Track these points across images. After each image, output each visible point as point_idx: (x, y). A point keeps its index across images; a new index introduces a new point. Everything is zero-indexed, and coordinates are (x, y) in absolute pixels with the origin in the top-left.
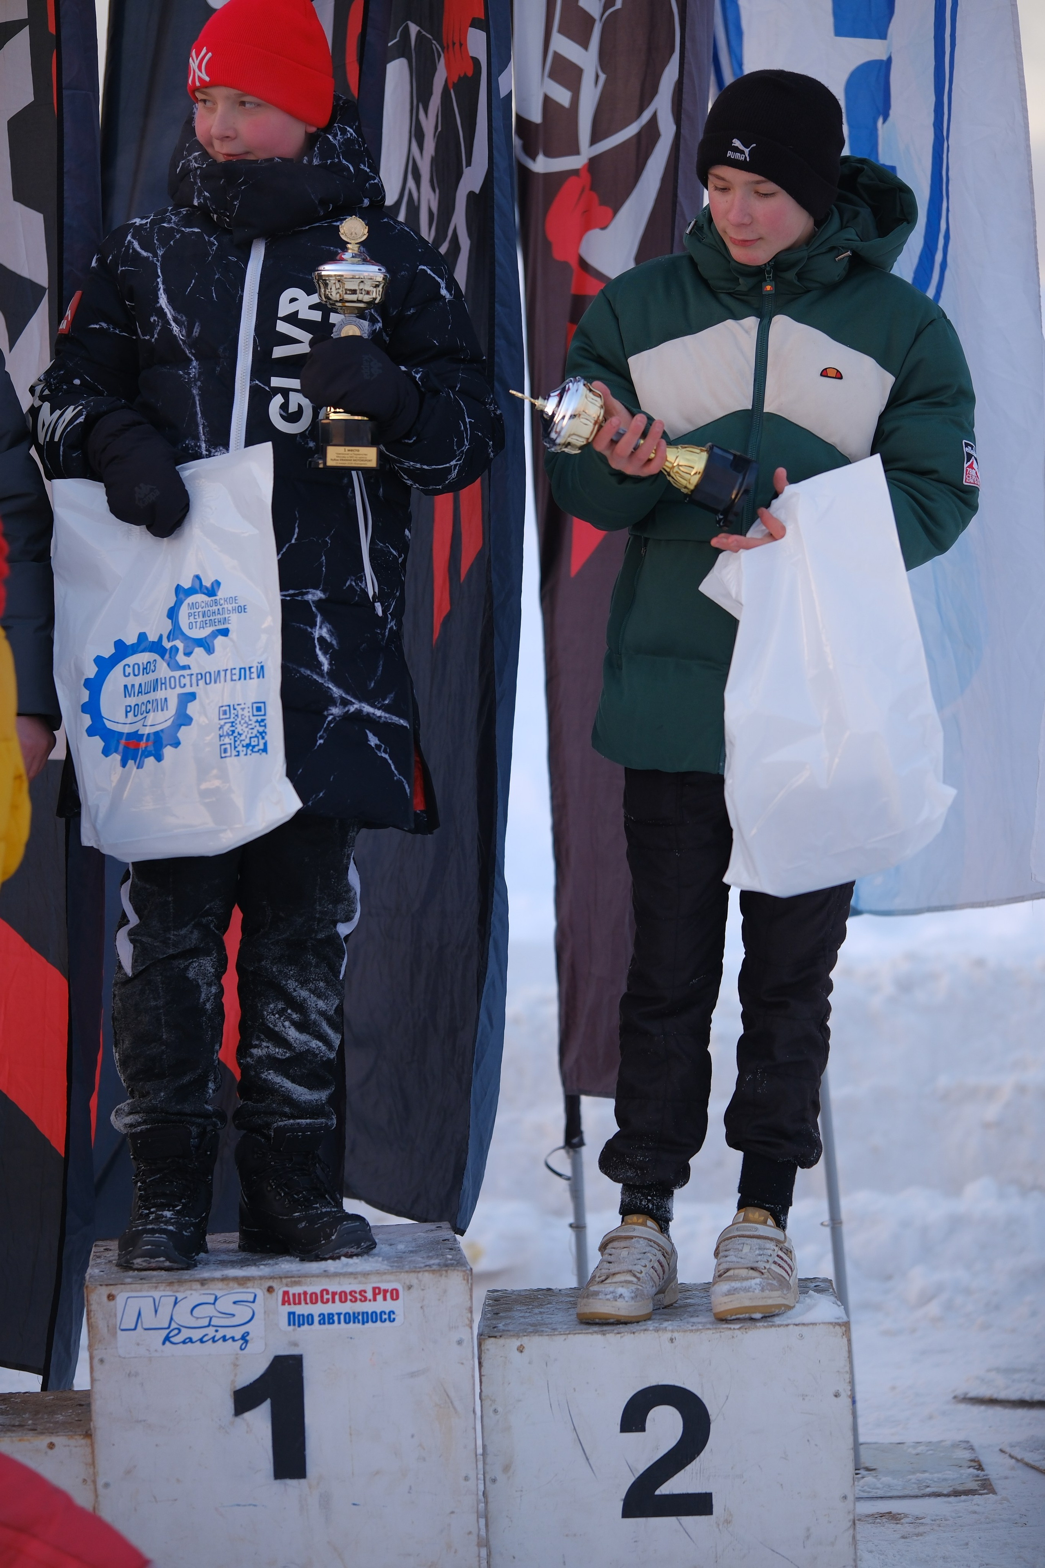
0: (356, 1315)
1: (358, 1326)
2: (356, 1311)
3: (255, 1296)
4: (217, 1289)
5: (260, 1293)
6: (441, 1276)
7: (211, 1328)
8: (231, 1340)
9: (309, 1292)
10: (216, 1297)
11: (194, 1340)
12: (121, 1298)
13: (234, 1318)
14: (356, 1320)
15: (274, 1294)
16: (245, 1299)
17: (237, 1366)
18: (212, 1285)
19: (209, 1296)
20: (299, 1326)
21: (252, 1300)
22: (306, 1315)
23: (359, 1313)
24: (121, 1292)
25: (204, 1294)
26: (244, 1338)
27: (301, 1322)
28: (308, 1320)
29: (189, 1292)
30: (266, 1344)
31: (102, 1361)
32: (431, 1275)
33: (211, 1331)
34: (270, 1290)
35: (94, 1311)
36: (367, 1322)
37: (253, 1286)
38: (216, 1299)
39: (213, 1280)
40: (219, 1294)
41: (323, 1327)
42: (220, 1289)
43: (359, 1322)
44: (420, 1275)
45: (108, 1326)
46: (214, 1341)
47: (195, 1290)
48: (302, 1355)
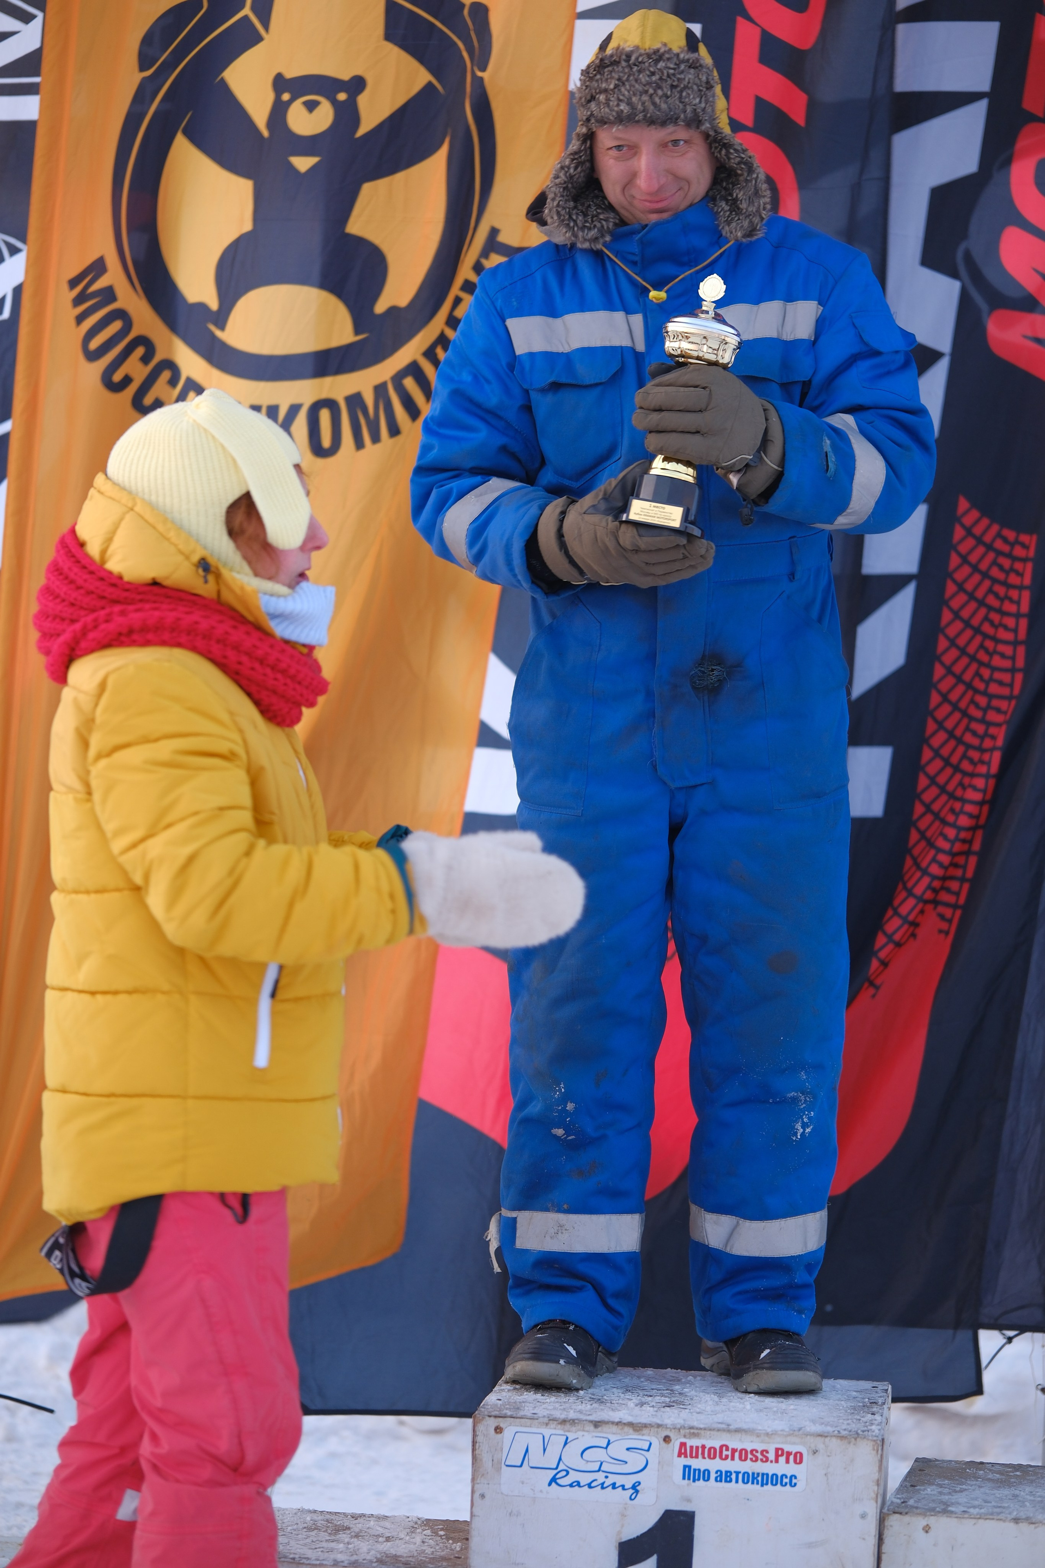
0: (756, 1476)
1: (757, 1487)
2: (756, 1471)
3: (651, 1444)
4: (611, 1433)
5: (656, 1442)
6: (849, 1443)
7: (601, 1472)
8: (621, 1488)
9: (708, 1447)
10: (609, 1441)
11: (581, 1485)
12: (508, 1433)
13: (627, 1465)
14: (755, 1481)
15: (671, 1444)
16: (640, 1447)
17: (626, 1516)
18: (605, 1428)
19: (602, 1439)
20: (694, 1481)
21: (646, 1448)
22: (702, 1470)
23: (758, 1474)
24: (510, 1425)
26: (634, 1487)
27: (697, 1477)
28: (705, 1475)
29: (580, 1433)
30: (657, 1497)
31: (483, 1496)
32: (839, 1441)
33: (600, 1477)
34: (667, 1439)
35: (479, 1443)
36: (767, 1484)
37: (649, 1433)
38: (609, 1444)
39: (606, 1423)
40: (612, 1438)
41: (719, 1484)
42: (614, 1434)
43: (758, 1483)
44: (827, 1440)
45: (493, 1460)
46: (603, 1488)
47: (587, 1431)
48: (694, 1513)
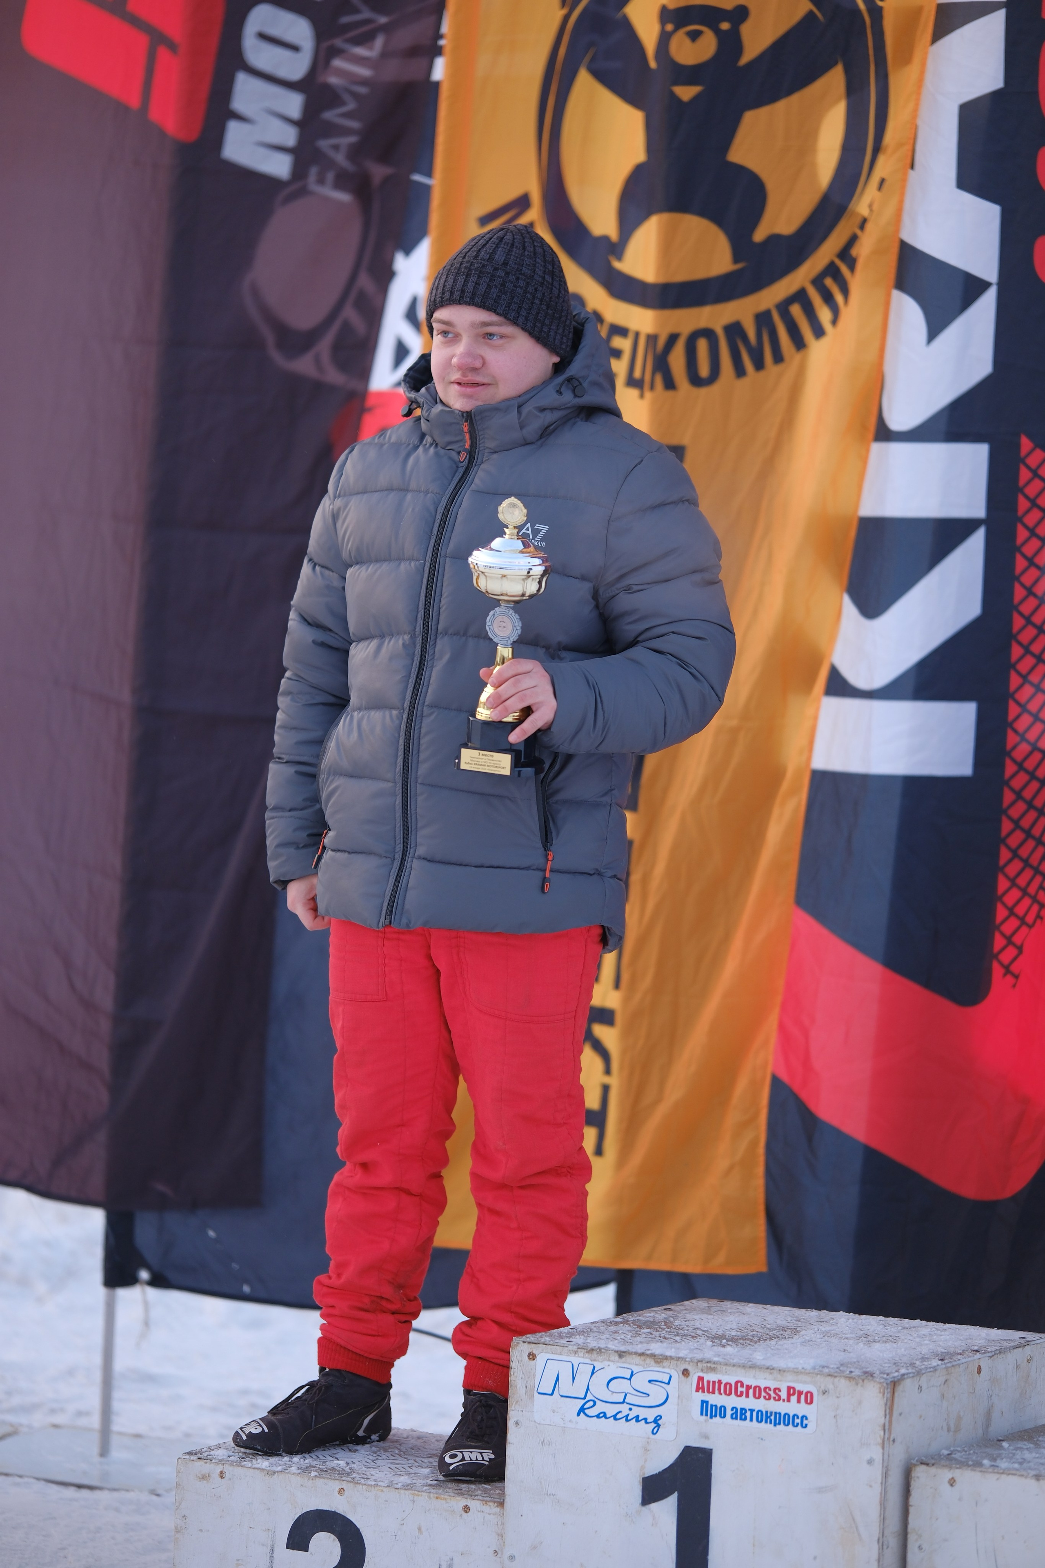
0: (769, 1415)
1: (770, 1426)
2: (769, 1410)
3: (671, 1377)
4: (634, 1364)
5: (676, 1376)
6: (857, 1384)
7: (625, 1403)
8: (644, 1421)
9: (724, 1382)
10: (632, 1372)
11: (608, 1416)
12: (541, 1359)
13: (649, 1398)
14: (768, 1420)
15: (690, 1378)
16: (661, 1380)
17: (648, 1451)
18: (629, 1359)
19: (625, 1369)
20: (711, 1417)
21: (667, 1381)
23: (771, 1413)
24: (542, 1352)
25: (620, 1367)
26: (657, 1420)
27: (714, 1414)
28: (721, 1412)
29: (607, 1363)
30: (677, 1432)
31: (517, 1424)
32: (847, 1382)
34: (686, 1373)
36: (779, 1424)
37: (669, 1366)
38: (632, 1375)
39: (630, 1353)
40: (636, 1369)
41: (734, 1421)
42: (637, 1365)
43: (771, 1423)
44: (836, 1380)
45: (526, 1387)
46: (627, 1420)
47: (612, 1361)
48: (712, 1450)
